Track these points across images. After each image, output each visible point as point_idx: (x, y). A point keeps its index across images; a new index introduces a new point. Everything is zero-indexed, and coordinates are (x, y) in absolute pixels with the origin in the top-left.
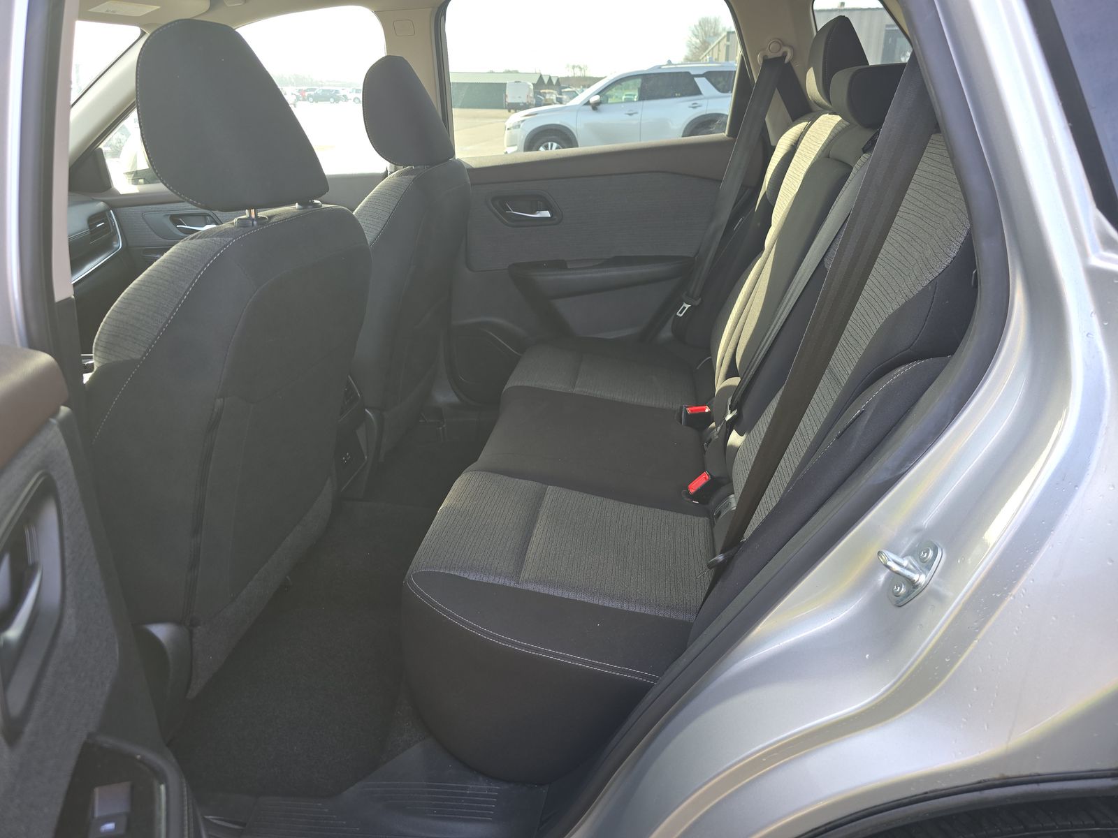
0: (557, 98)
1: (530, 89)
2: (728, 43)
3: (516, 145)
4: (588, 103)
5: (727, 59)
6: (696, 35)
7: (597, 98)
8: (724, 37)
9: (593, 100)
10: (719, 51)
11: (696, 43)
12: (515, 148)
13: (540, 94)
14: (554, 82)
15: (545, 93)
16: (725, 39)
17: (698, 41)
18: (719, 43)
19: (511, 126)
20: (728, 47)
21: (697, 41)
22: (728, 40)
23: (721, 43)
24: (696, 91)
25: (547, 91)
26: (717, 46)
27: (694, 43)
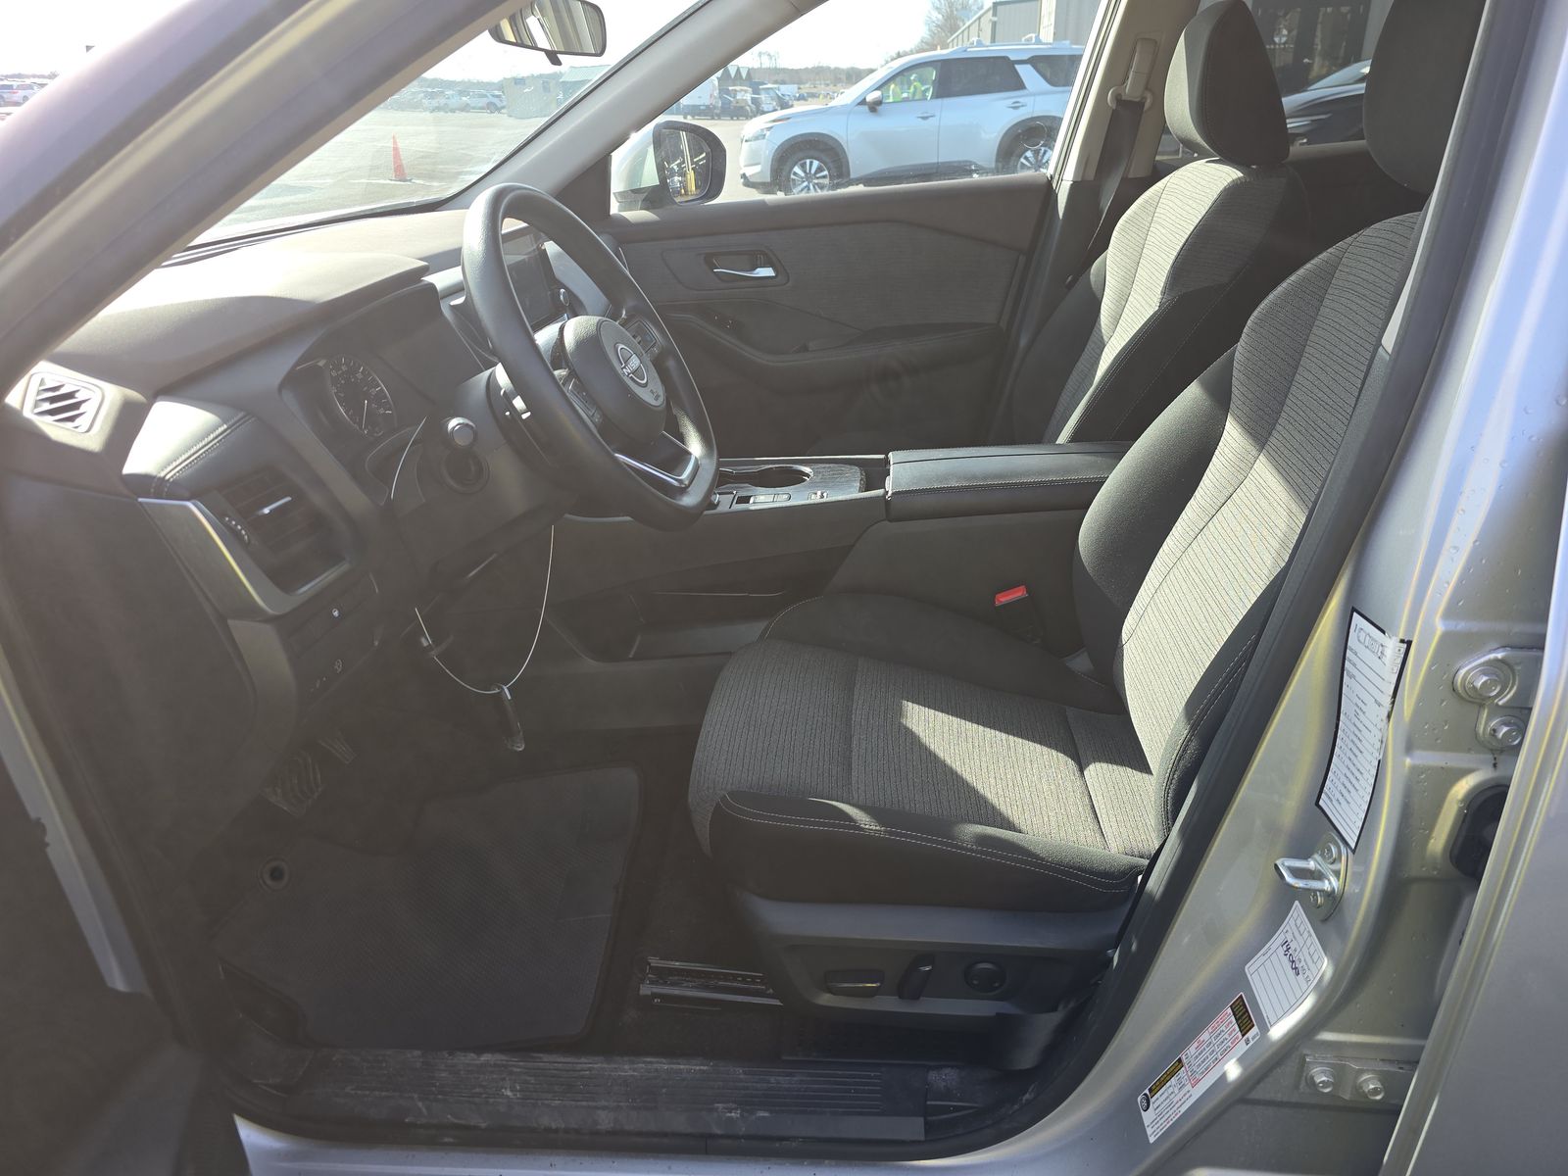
0: (752, 99)
1: (714, 85)
2: (995, 19)
3: (758, 164)
4: (863, 102)
5: (993, 40)
6: (937, 8)
7: (877, 94)
8: (988, 10)
9: (870, 98)
10: (980, 30)
11: (938, 20)
12: (757, 169)
13: (728, 92)
14: (744, 75)
15: (736, 91)
16: (991, 12)
17: (940, 17)
18: (979, 18)
19: (751, 136)
20: (994, 24)
21: (937, 17)
22: (994, 14)
23: (982, 19)
24: (1019, 85)
25: (738, 88)
26: (977, 23)
27: (934, 19)
